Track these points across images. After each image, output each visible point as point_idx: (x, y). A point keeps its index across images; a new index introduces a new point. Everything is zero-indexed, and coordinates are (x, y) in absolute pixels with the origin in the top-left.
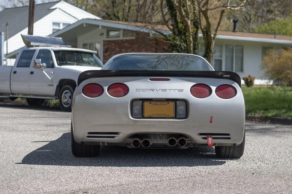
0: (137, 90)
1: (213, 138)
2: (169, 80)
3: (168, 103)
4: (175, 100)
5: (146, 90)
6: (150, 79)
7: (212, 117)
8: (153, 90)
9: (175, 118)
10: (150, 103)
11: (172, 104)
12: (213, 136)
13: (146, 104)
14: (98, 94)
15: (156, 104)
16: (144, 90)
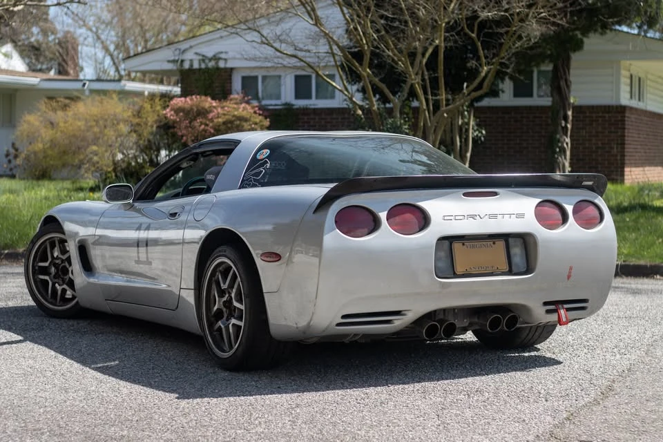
0: (446, 218)
1: (568, 310)
2: (495, 194)
3: (494, 243)
4: (505, 237)
5: (461, 217)
6: (465, 195)
7: (571, 268)
8: (473, 217)
9: (510, 272)
10: (463, 244)
11: (501, 244)
12: (566, 306)
13: (457, 246)
14: (366, 230)
15: (473, 247)
16: (457, 218)
